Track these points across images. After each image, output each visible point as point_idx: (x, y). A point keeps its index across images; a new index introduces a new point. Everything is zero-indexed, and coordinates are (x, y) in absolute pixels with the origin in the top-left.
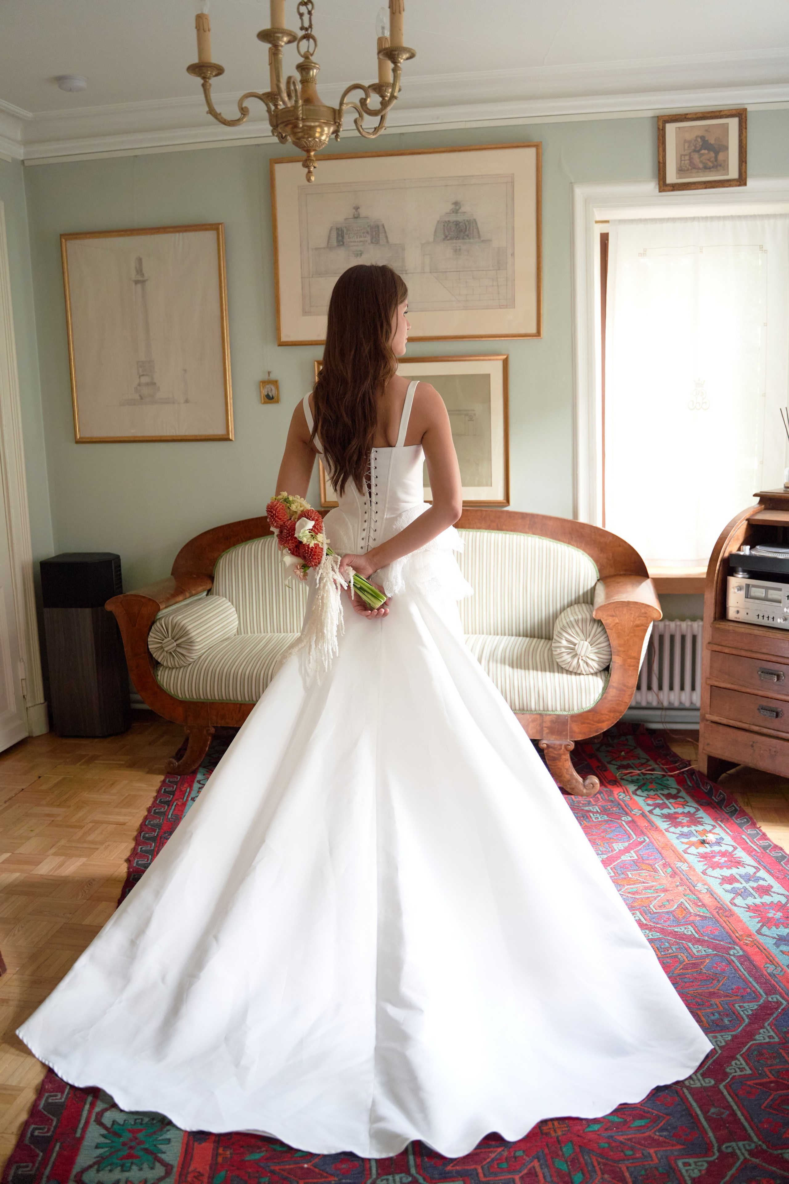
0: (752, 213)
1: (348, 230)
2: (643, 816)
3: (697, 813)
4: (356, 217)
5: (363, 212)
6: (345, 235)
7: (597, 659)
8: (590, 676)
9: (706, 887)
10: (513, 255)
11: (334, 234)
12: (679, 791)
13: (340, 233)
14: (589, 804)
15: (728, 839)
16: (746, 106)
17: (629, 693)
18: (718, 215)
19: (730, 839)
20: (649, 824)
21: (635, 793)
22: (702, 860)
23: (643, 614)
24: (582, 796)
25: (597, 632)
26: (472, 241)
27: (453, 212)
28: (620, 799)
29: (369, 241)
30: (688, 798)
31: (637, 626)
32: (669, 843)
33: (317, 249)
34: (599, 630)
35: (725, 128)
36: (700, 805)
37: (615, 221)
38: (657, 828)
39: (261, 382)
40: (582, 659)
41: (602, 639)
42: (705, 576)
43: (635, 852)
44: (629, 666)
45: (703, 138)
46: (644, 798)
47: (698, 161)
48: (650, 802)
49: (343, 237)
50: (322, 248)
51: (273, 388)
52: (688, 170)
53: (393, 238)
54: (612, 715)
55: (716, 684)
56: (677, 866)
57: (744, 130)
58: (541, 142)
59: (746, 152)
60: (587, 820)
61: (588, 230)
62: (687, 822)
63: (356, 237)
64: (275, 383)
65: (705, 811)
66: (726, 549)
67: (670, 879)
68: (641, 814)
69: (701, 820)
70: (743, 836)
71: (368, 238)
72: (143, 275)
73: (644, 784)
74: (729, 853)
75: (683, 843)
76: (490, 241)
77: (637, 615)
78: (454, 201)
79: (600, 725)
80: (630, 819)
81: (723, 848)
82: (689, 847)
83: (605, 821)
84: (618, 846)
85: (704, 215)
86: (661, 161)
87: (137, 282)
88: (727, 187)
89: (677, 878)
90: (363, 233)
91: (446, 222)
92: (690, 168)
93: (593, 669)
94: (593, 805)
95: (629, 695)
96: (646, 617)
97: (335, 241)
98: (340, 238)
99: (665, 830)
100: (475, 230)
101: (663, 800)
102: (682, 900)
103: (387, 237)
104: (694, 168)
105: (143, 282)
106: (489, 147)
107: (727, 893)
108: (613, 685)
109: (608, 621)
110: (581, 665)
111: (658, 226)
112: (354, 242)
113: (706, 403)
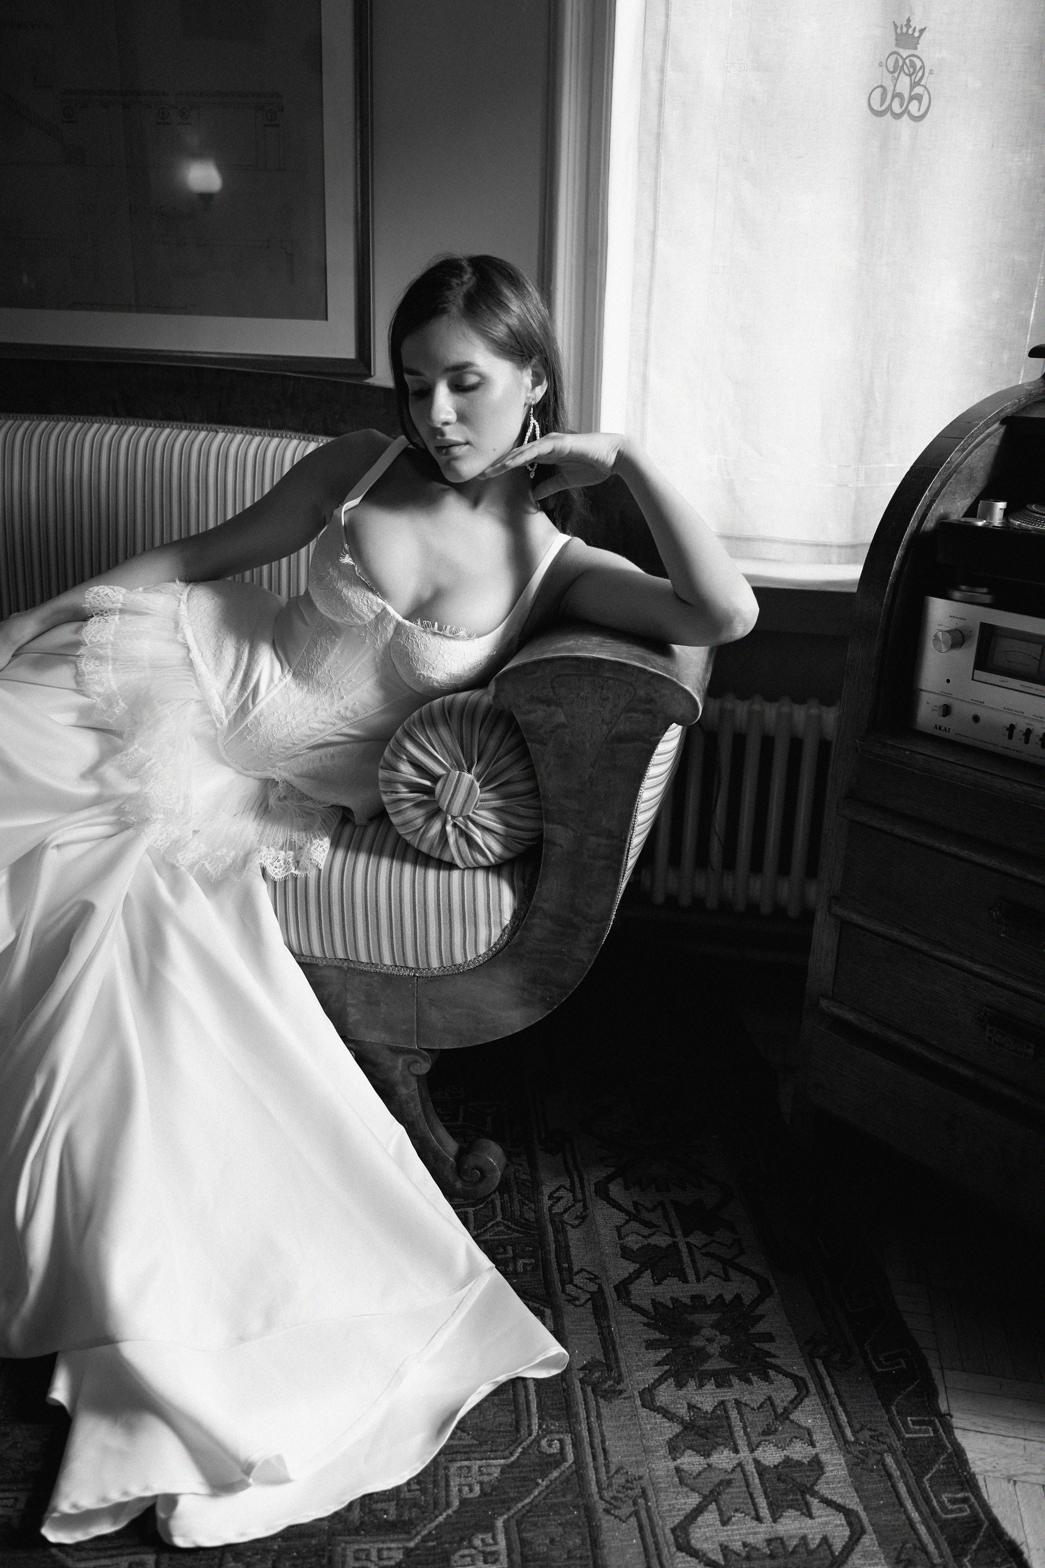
3: (760, 1311)
7: (497, 826)
8: (480, 875)
15: (833, 1473)
19: (842, 1469)
25: (500, 748)
30: (745, 1233)
31: (620, 739)
32: (637, 1472)
34: (510, 742)
36: (776, 1269)
38: (617, 1379)
41: (515, 770)
42: (855, 590)
48: (634, 1240)
55: (857, 918)
62: (721, 1355)
65: (785, 1297)
66: (929, 507)
68: (592, 1299)
69: (766, 1346)
70: (888, 1460)
75: (682, 1478)
81: (814, 1528)
82: (697, 1513)
93: (484, 855)
96: (650, 712)
99: (642, 1391)
101: (674, 1232)
108: (546, 906)
109: (532, 717)
110: (451, 840)
113: (919, 97)
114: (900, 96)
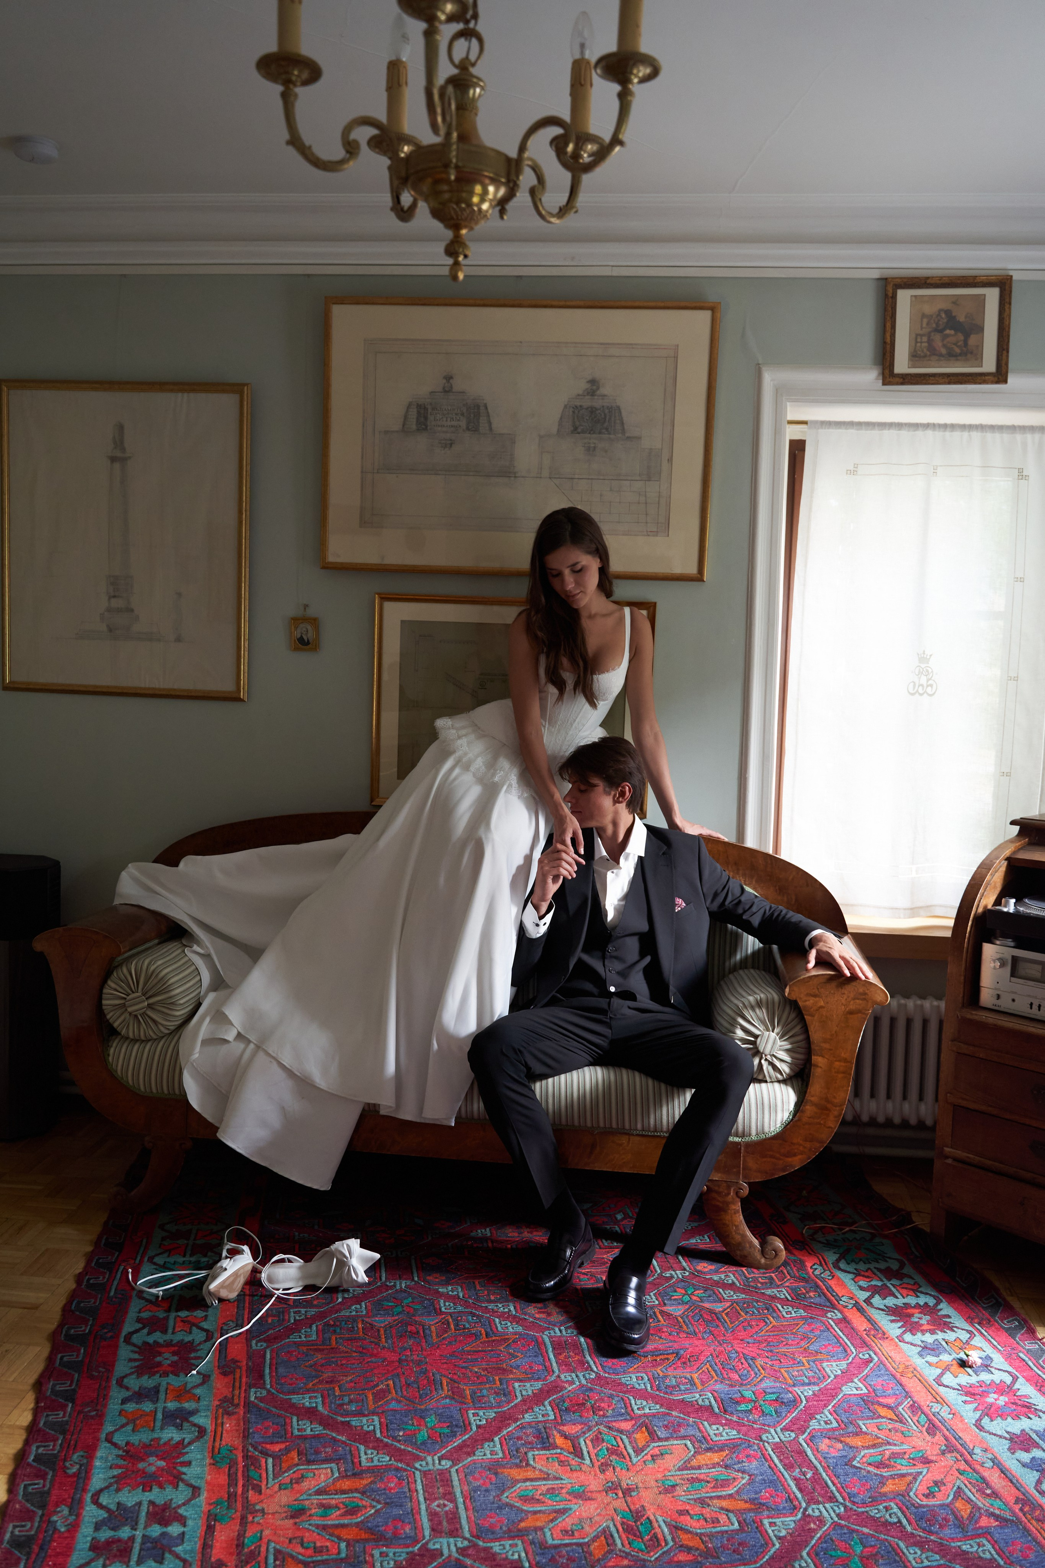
0: (1009, 423)
1: (433, 409)
2: (858, 1310)
3: (939, 1307)
4: (447, 391)
5: (458, 384)
6: (429, 416)
7: (788, 1059)
8: (776, 1085)
9: (990, 1456)
10: (670, 460)
11: (413, 413)
12: (902, 1266)
13: (422, 411)
14: (771, 1283)
15: (998, 1360)
16: (1011, 273)
17: (836, 1113)
18: (962, 422)
19: (1002, 1360)
20: (870, 1326)
21: (836, 1266)
22: (968, 1399)
23: (861, 994)
24: (758, 1268)
25: (790, 1019)
26: (612, 436)
27: (588, 394)
28: (816, 1276)
29: (465, 427)
30: (919, 1279)
31: (851, 1013)
32: (909, 1363)
33: (386, 432)
34: (793, 1015)
35: (981, 301)
36: (940, 1291)
37: (816, 422)
38: (884, 1333)
39: (292, 619)
40: (766, 1060)
41: (798, 1029)
42: (950, 935)
43: (859, 1380)
44: (838, 1072)
45: (948, 312)
46: (852, 1276)
47: (940, 344)
48: (863, 1283)
49: (426, 418)
50: (394, 432)
51: (309, 628)
52: (925, 356)
53: (501, 424)
54: (808, 1145)
55: (965, 1104)
56: (933, 1410)
57: (1007, 306)
58: (720, 303)
59: (1009, 336)
60: (775, 1315)
61: (777, 432)
63: (445, 419)
64: (314, 622)
65: (950, 1302)
66: (979, 901)
67: (928, 1438)
68: (855, 1305)
70: (1021, 1355)
71: (463, 423)
72: (123, 450)
73: (848, 1251)
74: (1008, 1387)
75: (930, 1364)
76: (639, 438)
77: (852, 995)
78: (590, 378)
79: (790, 1159)
80: (839, 1316)
81: (998, 1377)
82: (942, 1374)
83: (802, 1317)
84: (834, 1368)
85: (942, 422)
86: (888, 340)
87: (113, 459)
88: (980, 383)
89: (939, 1437)
90: (456, 414)
91: (576, 406)
92: (928, 353)
93: (781, 1074)
94: (778, 1287)
95: (835, 1117)
96: (865, 999)
97: (415, 423)
98: (422, 419)
99: (897, 1337)
100: (618, 421)
101: (882, 1281)
102: (958, 1483)
103: (490, 423)
104: (934, 354)
105: (123, 460)
106: (646, 304)
107: (1026, 1469)
108: (812, 1099)
109: (807, 1003)
110: (765, 1068)
111: (875, 433)
112: (443, 426)
113: (931, 686)
114: (922, 685)
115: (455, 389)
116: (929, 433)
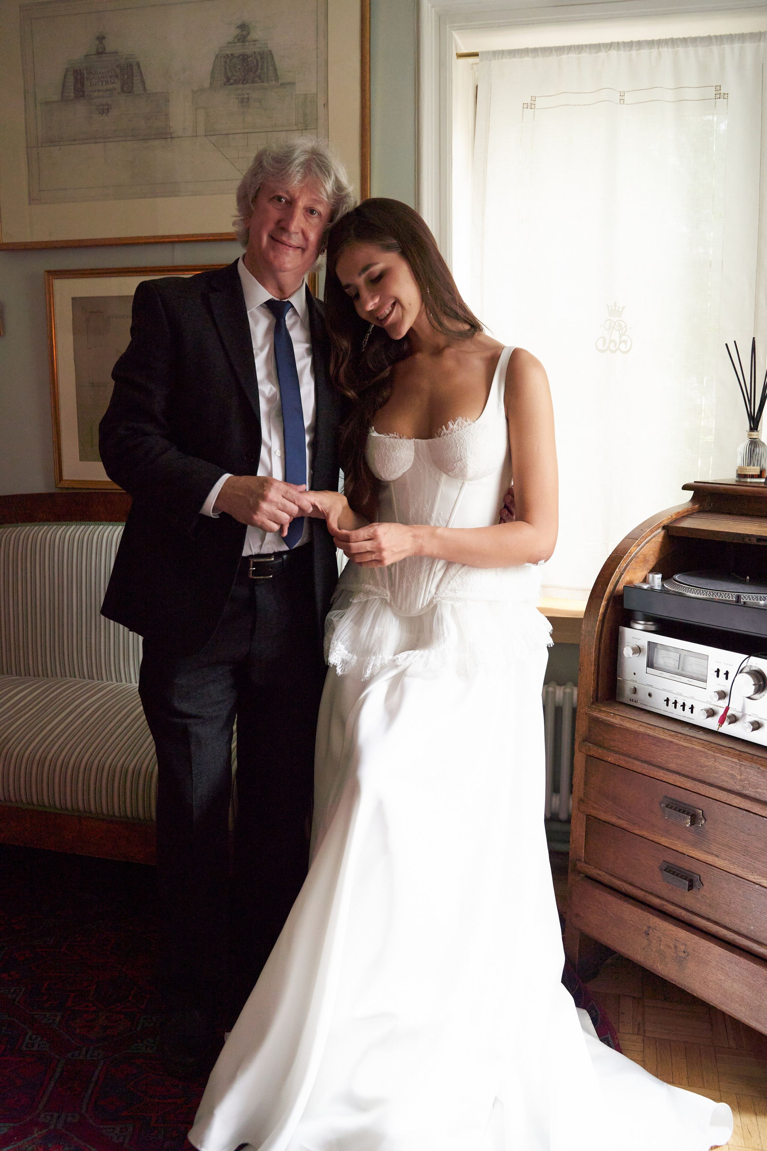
0: (704, 34)
1: (89, 73)
4: (101, 52)
5: (110, 45)
6: (86, 82)
10: (326, 105)
11: (70, 80)
13: (79, 78)
26: (265, 84)
27: (238, 40)
29: (120, 91)
33: (47, 103)
37: (486, 51)
49: (83, 85)
50: (55, 102)
53: (154, 84)
61: (442, 68)
63: (100, 83)
66: (620, 578)
71: (118, 86)
76: (292, 84)
78: (239, 23)
85: (627, 39)
90: (111, 77)
91: (227, 55)
97: (72, 91)
98: (79, 86)
100: (271, 68)
103: (143, 82)
111: (553, 59)
112: (99, 91)
113: (625, 342)
114: (614, 341)
115: (108, 49)
116: (613, 53)
